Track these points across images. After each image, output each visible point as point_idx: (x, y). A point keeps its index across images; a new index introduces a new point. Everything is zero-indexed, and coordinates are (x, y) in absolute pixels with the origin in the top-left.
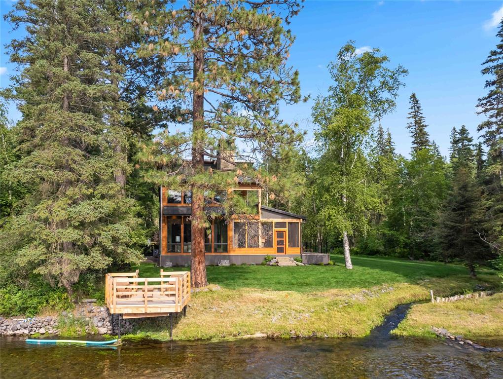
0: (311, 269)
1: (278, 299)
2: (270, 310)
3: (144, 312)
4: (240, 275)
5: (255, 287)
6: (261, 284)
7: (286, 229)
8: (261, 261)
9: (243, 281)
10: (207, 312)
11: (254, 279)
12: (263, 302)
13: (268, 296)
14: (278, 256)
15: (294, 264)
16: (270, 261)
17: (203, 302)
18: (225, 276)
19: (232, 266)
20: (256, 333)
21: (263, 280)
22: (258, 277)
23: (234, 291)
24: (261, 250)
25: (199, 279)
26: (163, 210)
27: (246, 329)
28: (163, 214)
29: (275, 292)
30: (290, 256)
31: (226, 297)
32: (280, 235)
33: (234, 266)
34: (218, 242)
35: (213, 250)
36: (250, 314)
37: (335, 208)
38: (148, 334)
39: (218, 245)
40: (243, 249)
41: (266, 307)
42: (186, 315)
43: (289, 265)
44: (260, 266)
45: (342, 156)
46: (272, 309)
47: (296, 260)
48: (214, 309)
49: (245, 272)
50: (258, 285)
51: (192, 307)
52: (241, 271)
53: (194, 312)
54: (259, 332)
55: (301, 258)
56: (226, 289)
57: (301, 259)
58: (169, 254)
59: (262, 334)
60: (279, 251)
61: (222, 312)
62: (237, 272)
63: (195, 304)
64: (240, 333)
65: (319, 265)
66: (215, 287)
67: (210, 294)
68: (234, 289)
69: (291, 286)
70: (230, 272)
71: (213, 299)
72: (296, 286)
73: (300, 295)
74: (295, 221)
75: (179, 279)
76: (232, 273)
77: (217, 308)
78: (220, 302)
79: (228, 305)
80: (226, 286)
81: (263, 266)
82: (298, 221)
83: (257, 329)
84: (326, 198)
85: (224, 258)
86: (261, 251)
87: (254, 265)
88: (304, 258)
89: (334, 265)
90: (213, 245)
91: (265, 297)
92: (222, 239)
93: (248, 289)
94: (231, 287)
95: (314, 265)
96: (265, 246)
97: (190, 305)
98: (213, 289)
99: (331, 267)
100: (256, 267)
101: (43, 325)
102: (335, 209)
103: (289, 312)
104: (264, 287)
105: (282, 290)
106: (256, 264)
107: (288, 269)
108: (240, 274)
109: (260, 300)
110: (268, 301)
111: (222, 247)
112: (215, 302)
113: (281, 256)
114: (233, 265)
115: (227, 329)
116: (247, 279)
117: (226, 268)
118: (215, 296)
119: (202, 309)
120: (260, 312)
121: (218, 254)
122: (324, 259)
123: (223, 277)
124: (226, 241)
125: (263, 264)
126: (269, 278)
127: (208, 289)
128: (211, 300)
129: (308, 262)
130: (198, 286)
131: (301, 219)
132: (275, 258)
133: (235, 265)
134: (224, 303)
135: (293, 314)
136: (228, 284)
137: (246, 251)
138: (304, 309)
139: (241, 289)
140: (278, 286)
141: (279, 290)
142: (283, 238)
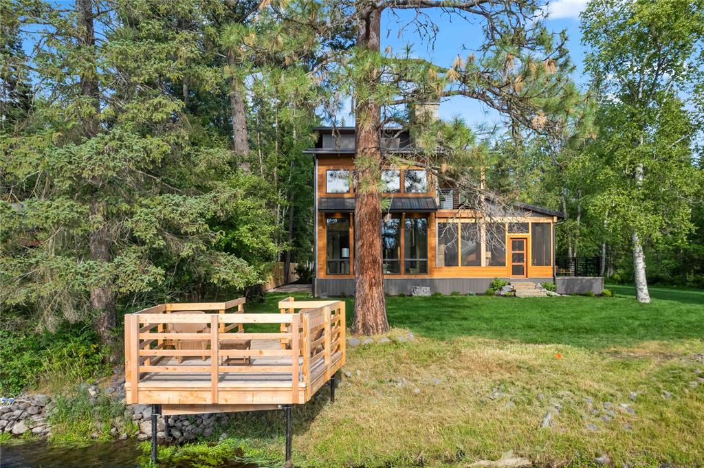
0: (576, 302)
1: (540, 361)
2: (529, 391)
3: (209, 402)
4: (451, 312)
5: (484, 336)
6: (496, 330)
7: (529, 235)
8: (485, 288)
9: (458, 323)
10: (384, 392)
11: (479, 319)
12: (509, 370)
13: (515, 356)
14: (513, 280)
15: (543, 293)
16: (501, 289)
17: (376, 366)
18: (423, 312)
19: (435, 297)
20: (503, 454)
21: (497, 322)
22: (487, 316)
23: (443, 344)
24: (483, 271)
25: (370, 317)
26: (320, 203)
27: (476, 443)
28: (319, 210)
29: (531, 347)
30: (535, 280)
31: (425, 357)
32: (518, 244)
33: (439, 297)
34: (412, 258)
35: (403, 268)
36: (483, 399)
37: (625, 192)
38: (242, 444)
39: (412, 262)
40: (453, 268)
41: (517, 383)
42: (336, 397)
43: (535, 295)
44: (484, 297)
45: (640, 96)
46: (534, 387)
47: (545, 287)
48: (400, 384)
49: (459, 307)
50: (488, 330)
51: (353, 379)
52: (450, 304)
53: (354, 389)
54: (510, 452)
55: (554, 284)
56: (425, 339)
57: (554, 286)
58: (331, 277)
59: (519, 459)
60: (514, 273)
61: (417, 391)
62: (445, 306)
63: (359, 372)
64: (462, 453)
65: (586, 295)
66: (402, 334)
67: (391, 350)
68: (443, 339)
69: (556, 334)
70: (433, 306)
71: (399, 360)
72: (566, 334)
73: (582, 353)
74: (543, 220)
75: (302, 318)
76: (437, 307)
77: (406, 382)
78: (413, 367)
79: (430, 375)
80: (426, 331)
81: (490, 298)
82: (550, 221)
83: (506, 444)
84: (606, 174)
85: (423, 283)
86: (485, 272)
87: (472, 295)
88: (558, 285)
89: (612, 296)
90: (403, 263)
91: (509, 358)
92: (418, 252)
93: (470, 339)
94: (436, 334)
95: (578, 296)
96: (491, 264)
97: (349, 374)
98: (400, 339)
99: (610, 300)
100: (477, 298)
101: (25, 414)
102: (623, 194)
103: (577, 398)
104: (502, 335)
105: (541, 343)
106: (477, 294)
107: (533, 301)
108: (450, 309)
109: (500, 365)
110: (519, 367)
111: (418, 266)
112: (401, 368)
113: (519, 280)
114: (436, 294)
115: (428, 441)
116: (465, 319)
117: (426, 299)
118: (403, 353)
119: (373, 383)
120: (504, 395)
121: (413, 277)
122: (594, 285)
123: (420, 315)
124: (425, 255)
125: (488, 294)
126: (507, 318)
127: (389, 338)
128: (394, 363)
129: (566, 290)
130: (369, 331)
131: (555, 218)
132: (509, 284)
133: (440, 294)
134: (422, 370)
135: (590, 406)
136: (429, 328)
137: (459, 272)
138: (612, 391)
139: (456, 338)
140: (532, 334)
141: (536, 342)
142: (523, 250)
